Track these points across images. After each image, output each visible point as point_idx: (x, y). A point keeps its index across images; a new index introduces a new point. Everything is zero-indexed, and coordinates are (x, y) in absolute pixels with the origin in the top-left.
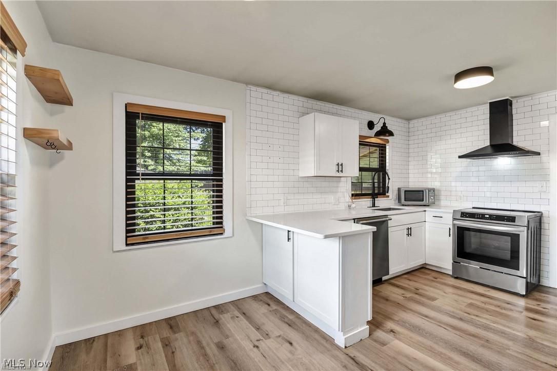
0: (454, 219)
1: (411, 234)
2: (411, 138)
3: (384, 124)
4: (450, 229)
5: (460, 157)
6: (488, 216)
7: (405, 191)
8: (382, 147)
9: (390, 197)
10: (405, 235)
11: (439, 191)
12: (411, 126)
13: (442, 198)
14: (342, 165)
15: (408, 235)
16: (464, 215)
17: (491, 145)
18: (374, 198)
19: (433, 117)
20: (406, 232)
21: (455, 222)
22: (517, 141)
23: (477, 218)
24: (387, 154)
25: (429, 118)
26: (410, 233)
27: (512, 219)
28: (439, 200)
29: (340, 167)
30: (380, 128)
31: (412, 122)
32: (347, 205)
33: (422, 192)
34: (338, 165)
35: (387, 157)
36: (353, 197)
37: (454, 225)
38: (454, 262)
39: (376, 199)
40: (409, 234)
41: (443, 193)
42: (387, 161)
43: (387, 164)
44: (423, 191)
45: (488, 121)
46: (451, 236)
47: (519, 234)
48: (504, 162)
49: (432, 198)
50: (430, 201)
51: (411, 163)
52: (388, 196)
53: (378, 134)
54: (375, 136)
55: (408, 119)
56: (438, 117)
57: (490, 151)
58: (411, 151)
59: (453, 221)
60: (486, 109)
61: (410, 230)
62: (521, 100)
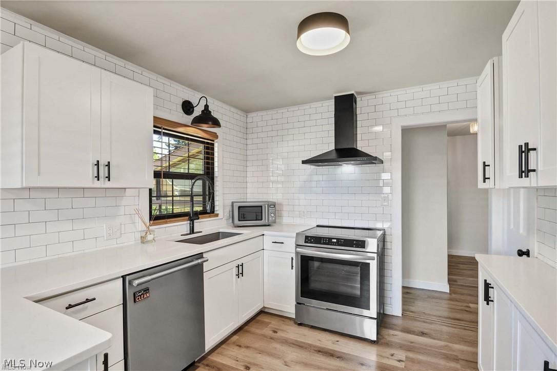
0: (298, 246)
1: (242, 274)
2: (250, 136)
3: (207, 106)
4: (292, 259)
5: (304, 162)
6: (335, 241)
7: (239, 207)
8: (208, 143)
9: (220, 216)
10: (234, 276)
11: (281, 204)
12: (249, 120)
13: (285, 214)
14: (108, 165)
15: (238, 275)
16: (309, 239)
17: (336, 150)
18: (192, 221)
19: (274, 112)
20: (235, 271)
21: (299, 250)
22: (361, 146)
23: (324, 244)
24: (216, 154)
25: (270, 112)
26: (240, 272)
27: (361, 244)
28: (281, 216)
29: (103, 170)
30: (200, 113)
31: (250, 115)
32: (138, 236)
33: (260, 208)
34: (98, 164)
35: (216, 159)
36: (152, 222)
37: (297, 253)
38: (298, 303)
39: (195, 221)
40: (240, 274)
41: (285, 208)
42: (216, 164)
43: (216, 169)
44: (262, 207)
45: (333, 121)
46: (294, 268)
47: (369, 264)
48: (348, 170)
49: (272, 215)
50: (270, 219)
51: (249, 169)
52: (217, 215)
53: (197, 121)
54: (192, 124)
55: (247, 111)
56: (280, 111)
57: (334, 155)
58: (249, 153)
59: (296, 248)
60: (331, 104)
61: (240, 267)
62: (365, 98)
